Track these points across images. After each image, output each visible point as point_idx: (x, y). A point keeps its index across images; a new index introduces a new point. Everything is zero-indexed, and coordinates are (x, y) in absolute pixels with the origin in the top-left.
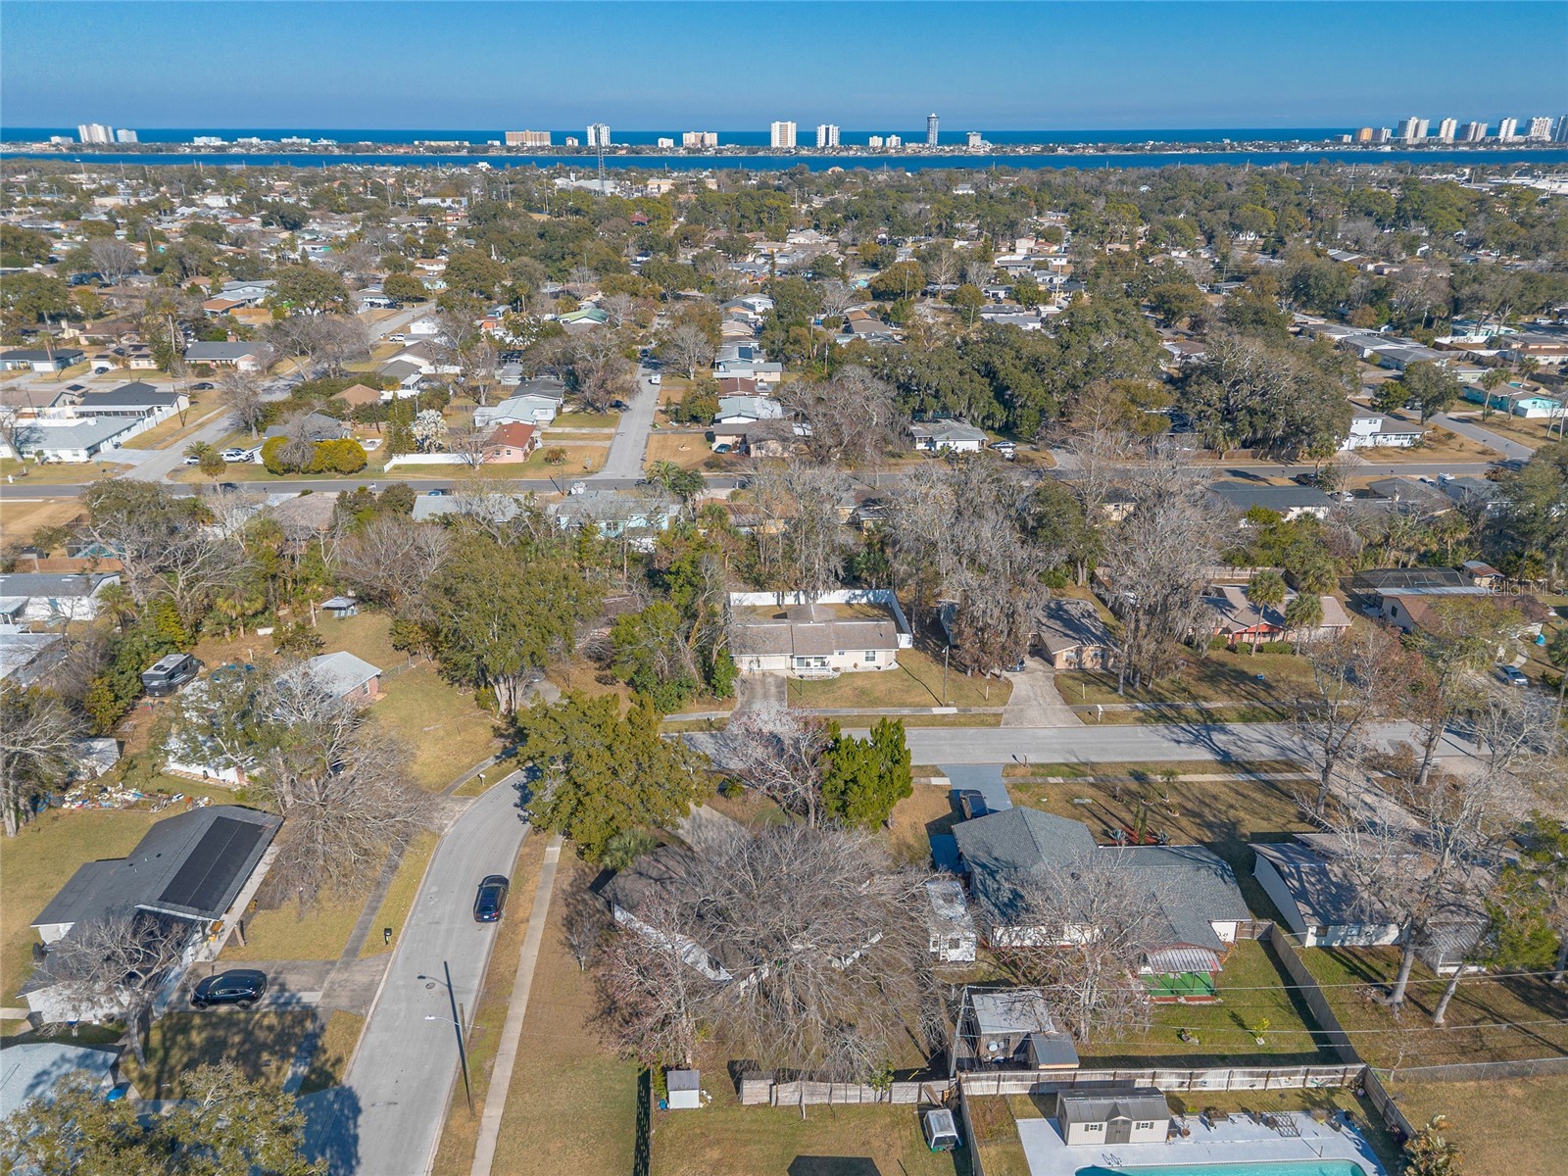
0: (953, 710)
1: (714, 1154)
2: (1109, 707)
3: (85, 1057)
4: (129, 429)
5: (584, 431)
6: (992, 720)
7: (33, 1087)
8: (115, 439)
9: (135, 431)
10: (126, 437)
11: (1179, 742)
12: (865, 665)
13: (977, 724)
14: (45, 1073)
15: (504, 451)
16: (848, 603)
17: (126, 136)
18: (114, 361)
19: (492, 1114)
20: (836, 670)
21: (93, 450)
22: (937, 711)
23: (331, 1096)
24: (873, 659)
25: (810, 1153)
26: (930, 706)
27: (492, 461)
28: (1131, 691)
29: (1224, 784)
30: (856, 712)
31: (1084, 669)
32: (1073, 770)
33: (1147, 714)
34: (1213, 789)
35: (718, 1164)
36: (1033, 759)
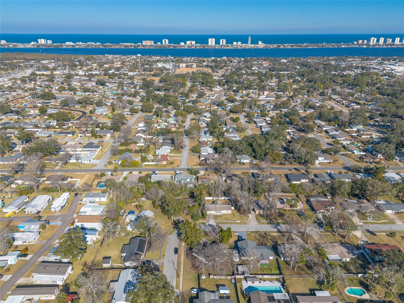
0: (239, 221)
1: (207, 283)
2: (263, 221)
3: (135, 270)
4: (94, 155)
5: (176, 155)
6: (245, 223)
7: (131, 274)
11: (272, 228)
12: (226, 213)
13: (243, 224)
14: (132, 272)
15: (163, 162)
16: (224, 200)
18: (83, 134)
19: (181, 278)
20: (222, 213)
21: (90, 161)
22: (237, 221)
24: (228, 212)
25: (218, 284)
27: (161, 164)
28: (267, 218)
29: (277, 235)
30: (225, 221)
31: (260, 214)
32: (256, 232)
33: (269, 222)
34: (275, 236)
35: (207, 285)
36: (250, 230)
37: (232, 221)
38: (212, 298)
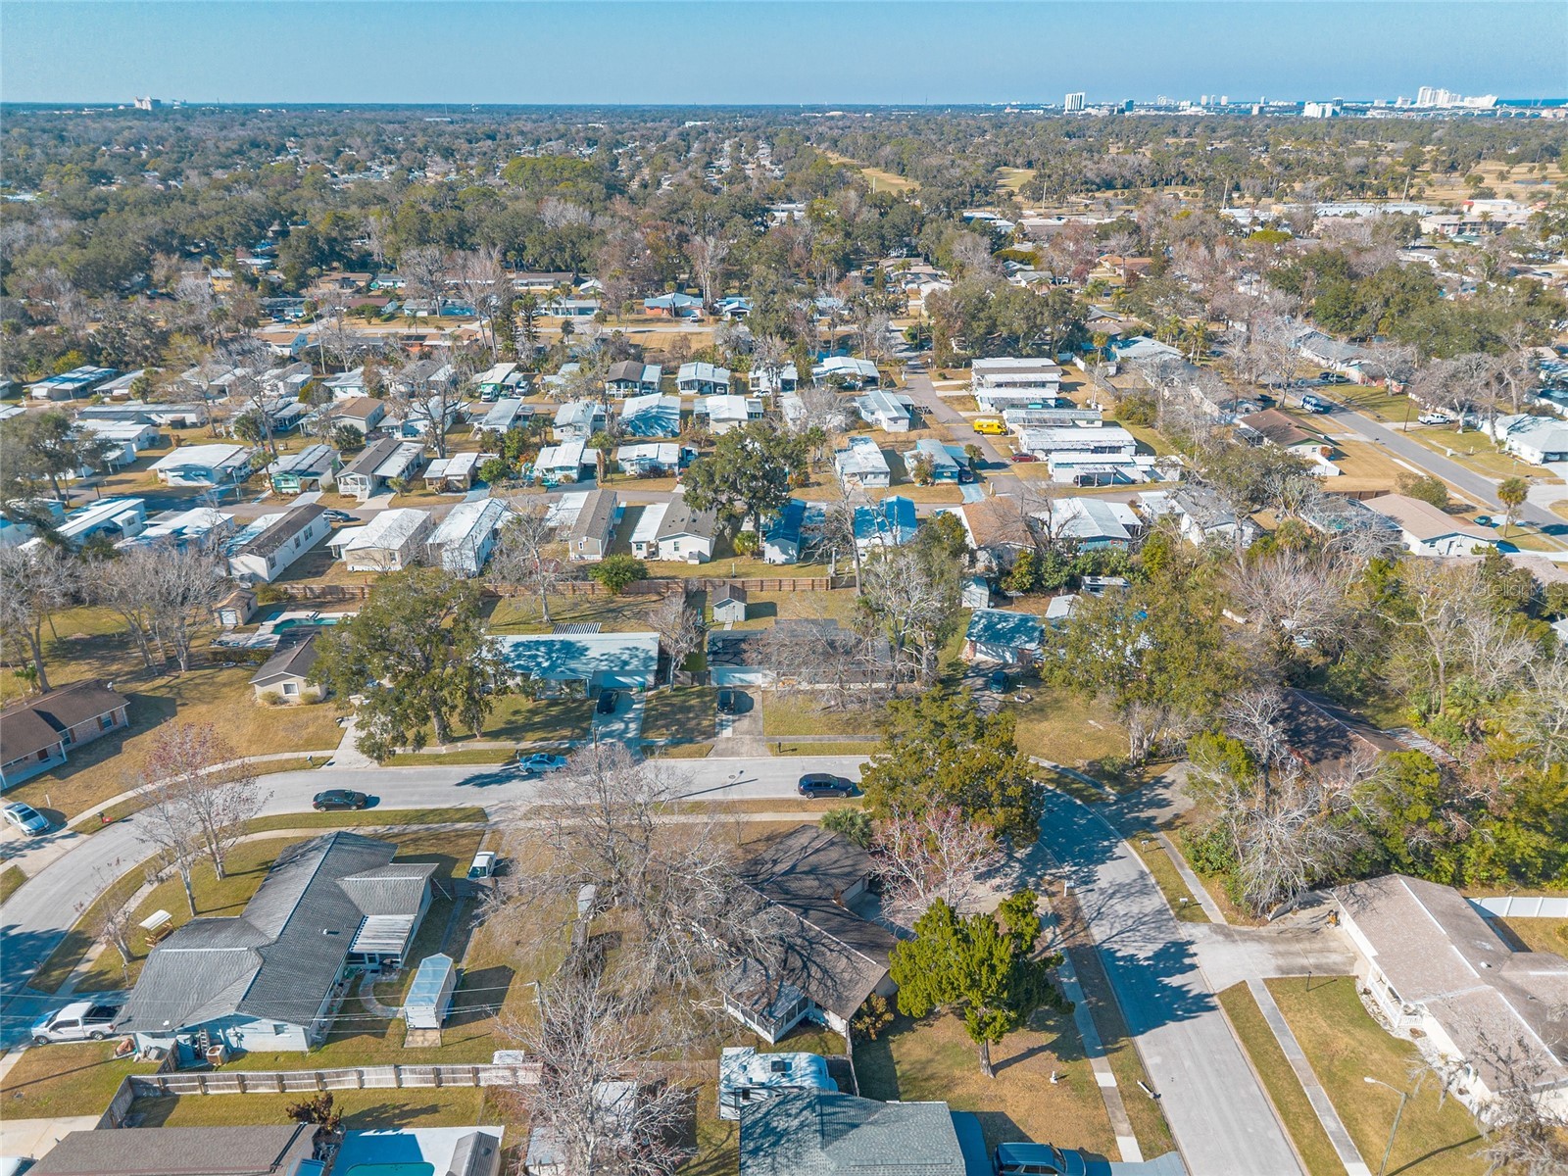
3: (653, 659)
7: (626, 649)
20: (1417, 1033)
23: (640, 757)
30: (1294, 1055)
37: (1331, 1123)
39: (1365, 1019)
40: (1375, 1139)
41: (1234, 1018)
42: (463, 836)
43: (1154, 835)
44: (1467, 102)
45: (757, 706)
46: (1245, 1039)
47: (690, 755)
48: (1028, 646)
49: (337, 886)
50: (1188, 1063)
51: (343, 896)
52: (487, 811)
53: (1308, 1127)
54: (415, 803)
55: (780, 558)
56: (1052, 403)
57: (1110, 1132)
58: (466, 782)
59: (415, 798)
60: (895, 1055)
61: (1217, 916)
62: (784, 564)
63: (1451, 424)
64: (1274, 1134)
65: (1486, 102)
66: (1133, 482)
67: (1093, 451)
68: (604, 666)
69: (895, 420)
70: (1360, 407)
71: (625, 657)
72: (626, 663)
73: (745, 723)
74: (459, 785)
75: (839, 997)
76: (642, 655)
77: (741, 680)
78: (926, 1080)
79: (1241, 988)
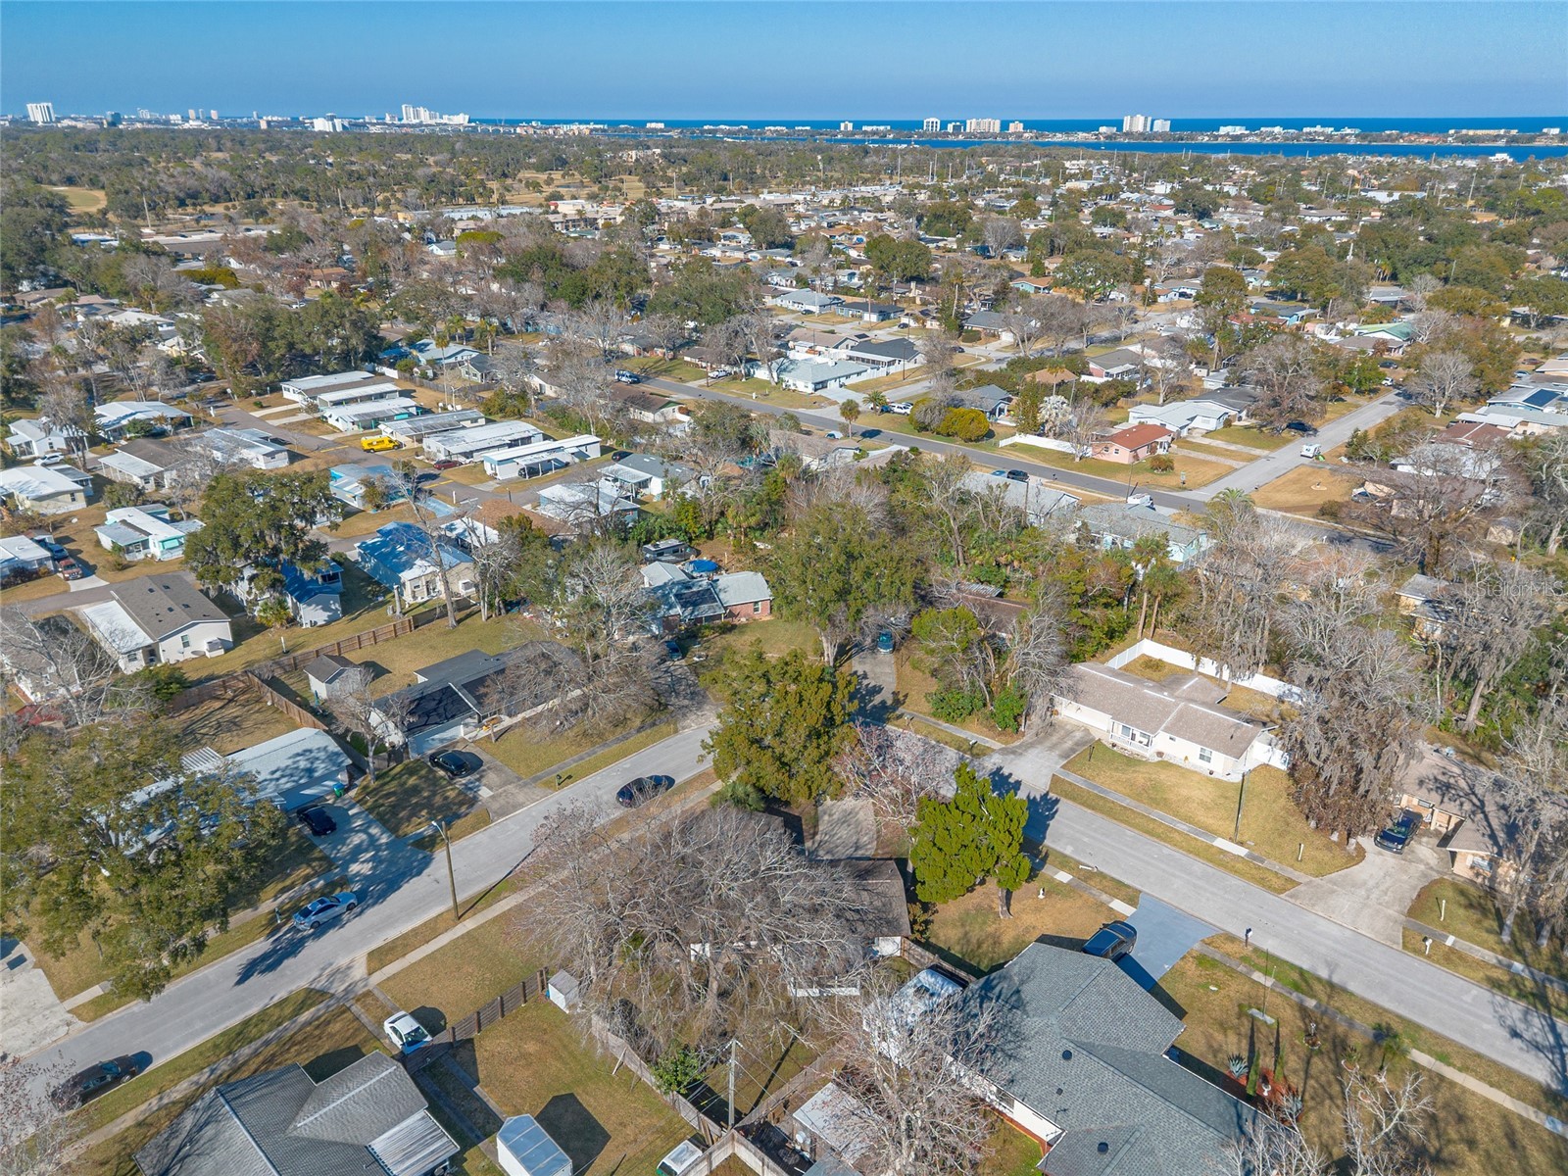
0: (1242, 851)
1: (531, 1047)
2: (1464, 946)
3: (337, 754)
4: (859, 374)
5: (1233, 447)
6: (1276, 882)
7: (298, 755)
8: (843, 380)
9: (864, 377)
10: (854, 379)
11: (1515, 1034)
12: (1195, 763)
13: (1253, 879)
14: (310, 751)
15: (1112, 450)
16: (1281, 700)
17: (1162, 126)
18: (917, 319)
19: (469, 924)
20: (1160, 754)
21: (821, 385)
22: (1221, 843)
23: (421, 856)
24: (1209, 760)
25: (583, 1099)
26: (1215, 834)
27: (1099, 457)
28: (1527, 946)
29: (1505, 1116)
30: (1127, 802)
31: (1491, 891)
32: (1303, 981)
33: (1516, 981)
34: (1473, 1110)
35: (525, 1056)
36: (1270, 945)
37: (1183, 827)
38: (379, 1145)
39: (1132, 761)
40: (1211, 821)
41: (1074, 799)
42: (328, 1023)
43: (898, 713)
44: (445, 119)
45: (483, 756)
46: (1093, 808)
47: (475, 828)
48: (672, 612)
49: (297, 1139)
50: (1086, 840)
51: (315, 1145)
52: (317, 986)
53: (1176, 835)
54: (205, 1030)
55: (320, 616)
56: (413, 410)
57: (1102, 906)
58: (246, 975)
59: (199, 1025)
60: (941, 945)
61: (996, 745)
62: (328, 623)
63: (735, 377)
64: (1166, 851)
65: (461, 119)
66: (567, 464)
67: (510, 446)
68: (286, 784)
69: (271, 455)
70: (659, 373)
71: (303, 764)
72: (310, 771)
73: (491, 777)
74: (239, 983)
75: (888, 922)
76: (322, 755)
77: (442, 740)
78: (979, 947)
79: (1055, 779)
